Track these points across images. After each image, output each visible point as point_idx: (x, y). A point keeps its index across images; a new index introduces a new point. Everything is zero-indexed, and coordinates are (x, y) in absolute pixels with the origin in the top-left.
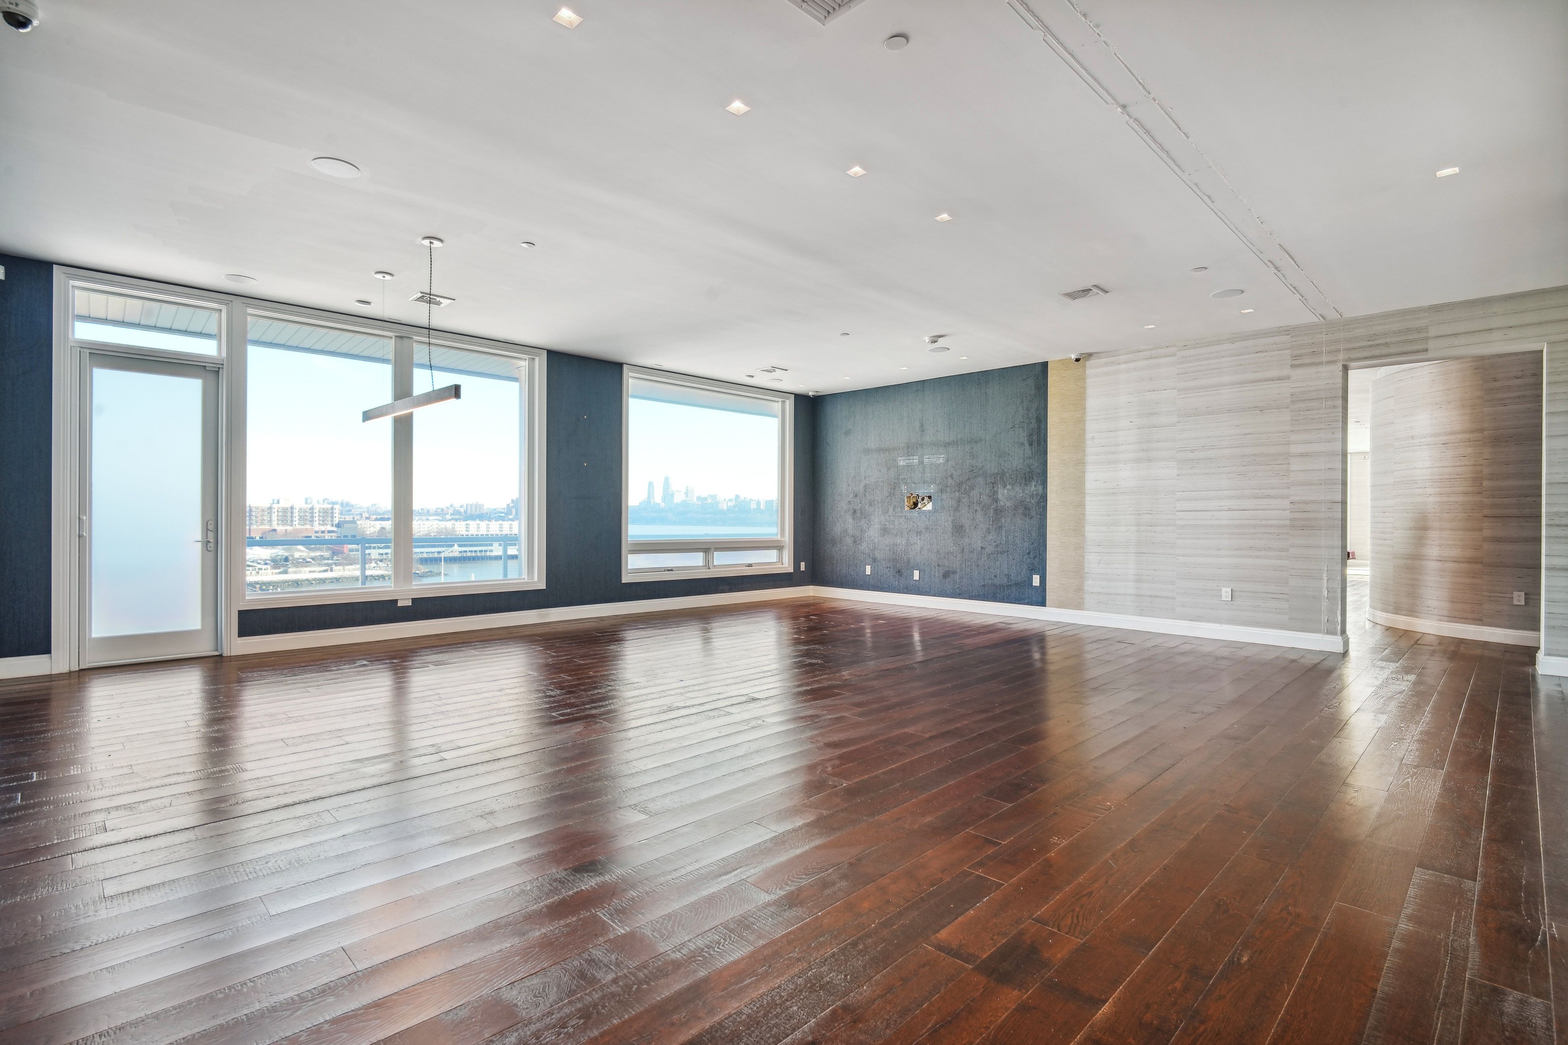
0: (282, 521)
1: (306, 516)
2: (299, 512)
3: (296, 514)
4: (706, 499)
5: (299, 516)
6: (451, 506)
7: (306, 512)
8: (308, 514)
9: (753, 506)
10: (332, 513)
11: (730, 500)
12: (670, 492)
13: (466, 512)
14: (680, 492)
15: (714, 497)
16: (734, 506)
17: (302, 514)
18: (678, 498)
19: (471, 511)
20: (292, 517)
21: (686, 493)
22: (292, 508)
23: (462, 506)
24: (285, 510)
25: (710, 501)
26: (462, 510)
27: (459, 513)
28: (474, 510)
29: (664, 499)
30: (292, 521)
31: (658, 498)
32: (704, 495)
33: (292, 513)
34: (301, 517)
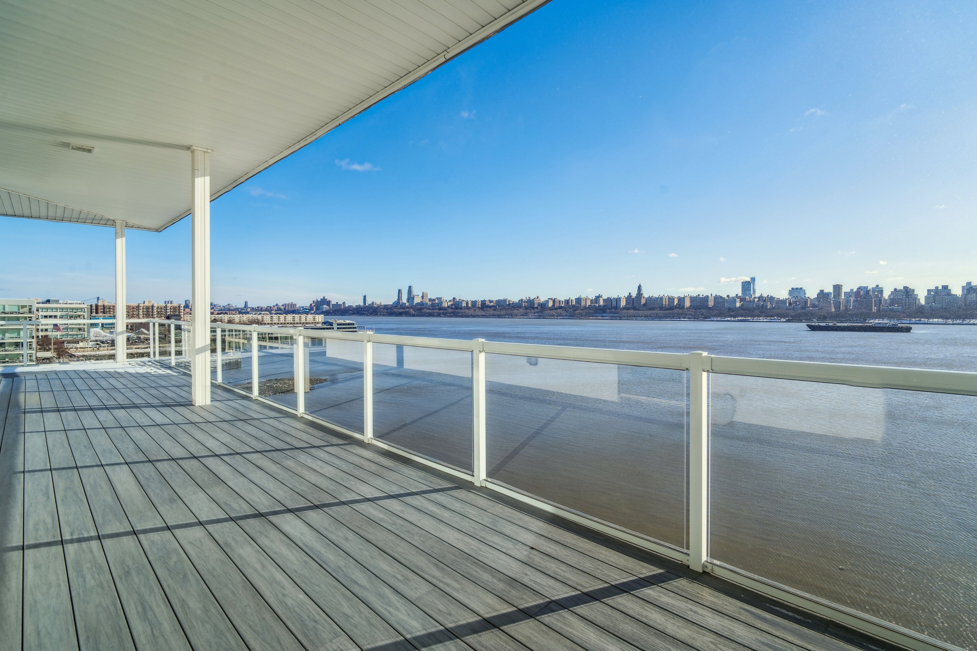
0: (146, 315)
1: (162, 311)
2: (157, 309)
3: (155, 311)
4: (434, 300)
5: (157, 311)
6: (277, 305)
7: (161, 309)
8: (163, 310)
9: (464, 304)
10: (179, 310)
11: (450, 301)
12: (412, 296)
13: (285, 309)
14: (418, 296)
15: (439, 299)
16: (452, 305)
17: (159, 310)
18: (417, 300)
19: (288, 308)
20: (153, 312)
21: (423, 297)
22: (153, 306)
23: (283, 305)
24: (148, 308)
25: (437, 301)
26: (283, 308)
27: (280, 310)
28: (290, 308)
29: (408, 300)
30: (153, 315)
31: (404, 300)
32: (434, 297)
33: (153, 309)
34: (158, 312)
